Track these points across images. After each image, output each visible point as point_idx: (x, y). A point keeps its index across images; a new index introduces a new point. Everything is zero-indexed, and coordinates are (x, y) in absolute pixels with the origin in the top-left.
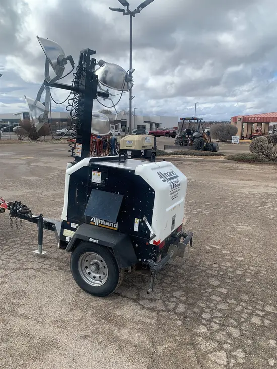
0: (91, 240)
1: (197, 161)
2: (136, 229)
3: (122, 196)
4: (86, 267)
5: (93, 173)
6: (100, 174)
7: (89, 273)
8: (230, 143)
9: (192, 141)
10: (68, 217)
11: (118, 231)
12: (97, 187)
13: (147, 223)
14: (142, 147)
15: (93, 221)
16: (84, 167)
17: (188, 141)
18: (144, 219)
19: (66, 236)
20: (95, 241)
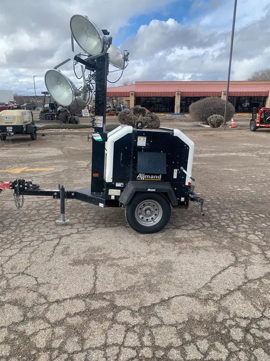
0: (149, 190)
1: (76, 134)
2: (175, 176)
3: (165, 154)
4: (140, 214)
5: (139, 138)
6: (145, 139)
7: (142, 218)
8: (81, 116)
9: (58, 115)
10: (113, 178)
11: (161, 181)
12: (142, 149)
13: (184, 171)
14: (24, 123)
15: (139, 178)
16: (129, 134)
17: (54, 115)
18: (182, 168)
19: (111, 196)
20: (153, 190)
